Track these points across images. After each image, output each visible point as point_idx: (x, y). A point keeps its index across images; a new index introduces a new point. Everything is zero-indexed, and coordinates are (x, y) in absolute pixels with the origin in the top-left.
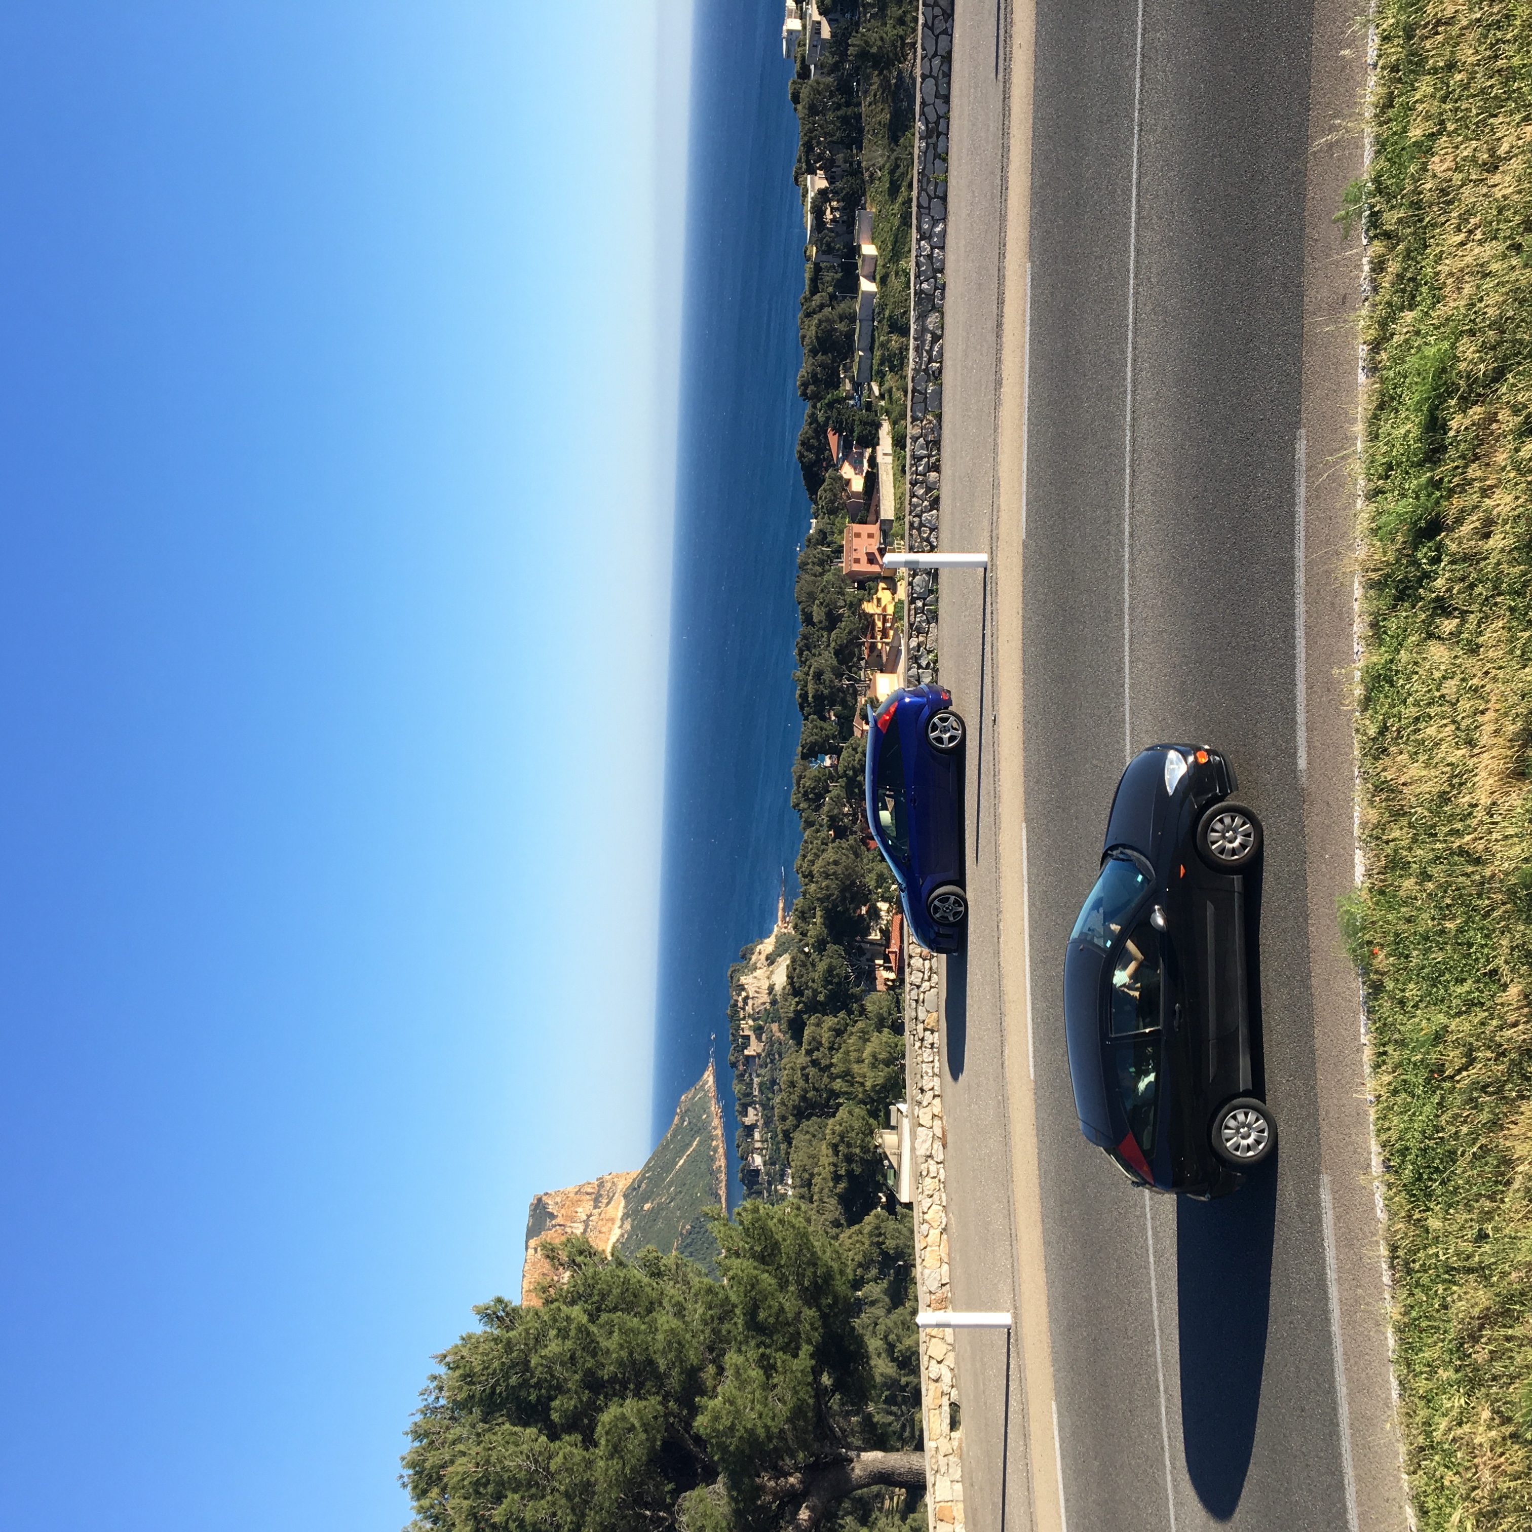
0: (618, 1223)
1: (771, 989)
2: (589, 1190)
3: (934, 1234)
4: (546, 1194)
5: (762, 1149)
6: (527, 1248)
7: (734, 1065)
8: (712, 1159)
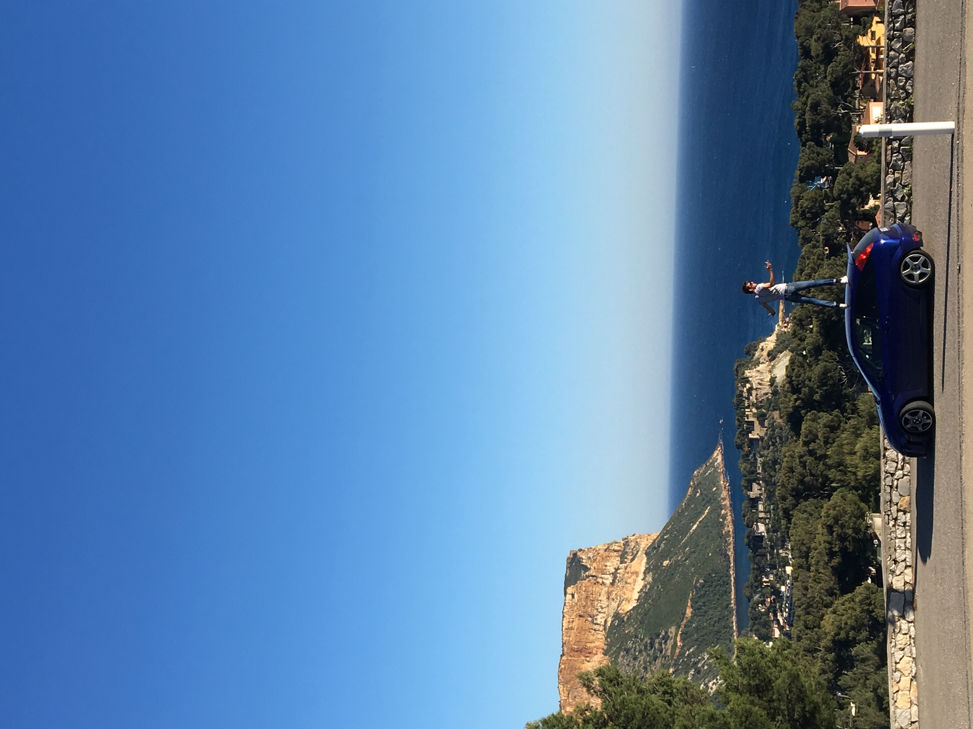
0: (641, 576)
1: (773, 381)
2: (616, 548)
3: (905, 681)
4: (580, 550)
5: (765, 519)
6: (565, 594)
7: (740, 447)
8: (722, 525)
